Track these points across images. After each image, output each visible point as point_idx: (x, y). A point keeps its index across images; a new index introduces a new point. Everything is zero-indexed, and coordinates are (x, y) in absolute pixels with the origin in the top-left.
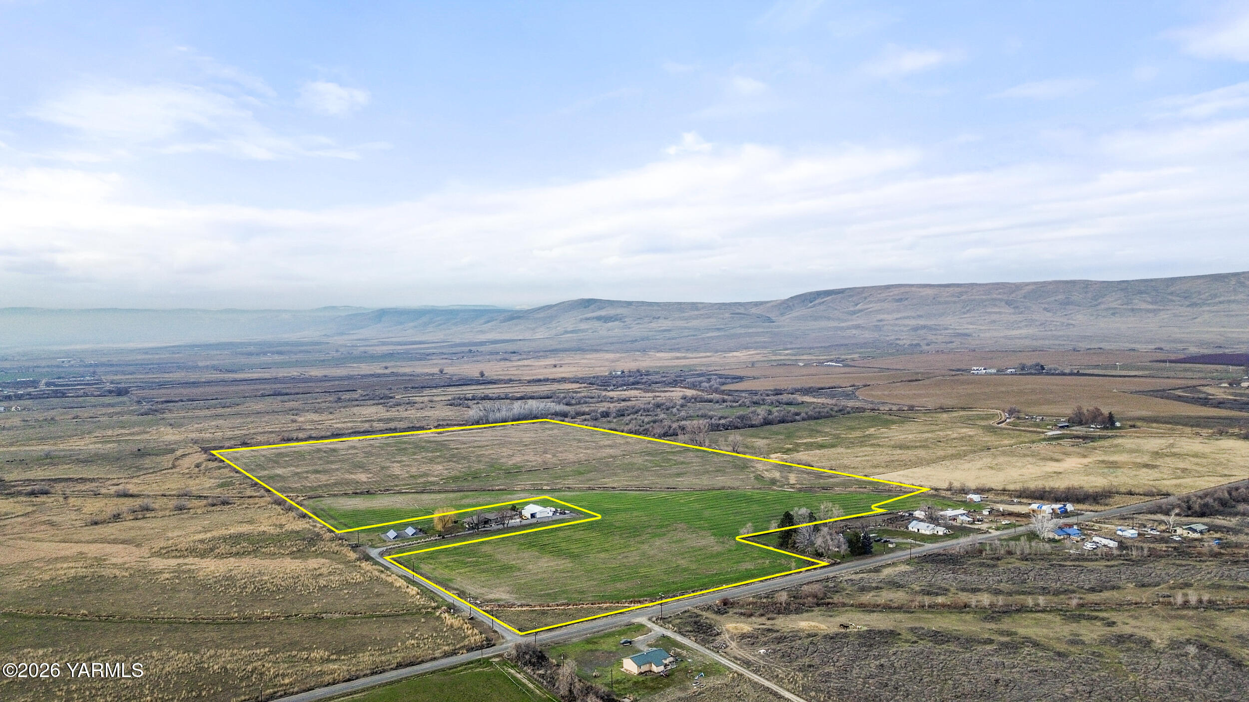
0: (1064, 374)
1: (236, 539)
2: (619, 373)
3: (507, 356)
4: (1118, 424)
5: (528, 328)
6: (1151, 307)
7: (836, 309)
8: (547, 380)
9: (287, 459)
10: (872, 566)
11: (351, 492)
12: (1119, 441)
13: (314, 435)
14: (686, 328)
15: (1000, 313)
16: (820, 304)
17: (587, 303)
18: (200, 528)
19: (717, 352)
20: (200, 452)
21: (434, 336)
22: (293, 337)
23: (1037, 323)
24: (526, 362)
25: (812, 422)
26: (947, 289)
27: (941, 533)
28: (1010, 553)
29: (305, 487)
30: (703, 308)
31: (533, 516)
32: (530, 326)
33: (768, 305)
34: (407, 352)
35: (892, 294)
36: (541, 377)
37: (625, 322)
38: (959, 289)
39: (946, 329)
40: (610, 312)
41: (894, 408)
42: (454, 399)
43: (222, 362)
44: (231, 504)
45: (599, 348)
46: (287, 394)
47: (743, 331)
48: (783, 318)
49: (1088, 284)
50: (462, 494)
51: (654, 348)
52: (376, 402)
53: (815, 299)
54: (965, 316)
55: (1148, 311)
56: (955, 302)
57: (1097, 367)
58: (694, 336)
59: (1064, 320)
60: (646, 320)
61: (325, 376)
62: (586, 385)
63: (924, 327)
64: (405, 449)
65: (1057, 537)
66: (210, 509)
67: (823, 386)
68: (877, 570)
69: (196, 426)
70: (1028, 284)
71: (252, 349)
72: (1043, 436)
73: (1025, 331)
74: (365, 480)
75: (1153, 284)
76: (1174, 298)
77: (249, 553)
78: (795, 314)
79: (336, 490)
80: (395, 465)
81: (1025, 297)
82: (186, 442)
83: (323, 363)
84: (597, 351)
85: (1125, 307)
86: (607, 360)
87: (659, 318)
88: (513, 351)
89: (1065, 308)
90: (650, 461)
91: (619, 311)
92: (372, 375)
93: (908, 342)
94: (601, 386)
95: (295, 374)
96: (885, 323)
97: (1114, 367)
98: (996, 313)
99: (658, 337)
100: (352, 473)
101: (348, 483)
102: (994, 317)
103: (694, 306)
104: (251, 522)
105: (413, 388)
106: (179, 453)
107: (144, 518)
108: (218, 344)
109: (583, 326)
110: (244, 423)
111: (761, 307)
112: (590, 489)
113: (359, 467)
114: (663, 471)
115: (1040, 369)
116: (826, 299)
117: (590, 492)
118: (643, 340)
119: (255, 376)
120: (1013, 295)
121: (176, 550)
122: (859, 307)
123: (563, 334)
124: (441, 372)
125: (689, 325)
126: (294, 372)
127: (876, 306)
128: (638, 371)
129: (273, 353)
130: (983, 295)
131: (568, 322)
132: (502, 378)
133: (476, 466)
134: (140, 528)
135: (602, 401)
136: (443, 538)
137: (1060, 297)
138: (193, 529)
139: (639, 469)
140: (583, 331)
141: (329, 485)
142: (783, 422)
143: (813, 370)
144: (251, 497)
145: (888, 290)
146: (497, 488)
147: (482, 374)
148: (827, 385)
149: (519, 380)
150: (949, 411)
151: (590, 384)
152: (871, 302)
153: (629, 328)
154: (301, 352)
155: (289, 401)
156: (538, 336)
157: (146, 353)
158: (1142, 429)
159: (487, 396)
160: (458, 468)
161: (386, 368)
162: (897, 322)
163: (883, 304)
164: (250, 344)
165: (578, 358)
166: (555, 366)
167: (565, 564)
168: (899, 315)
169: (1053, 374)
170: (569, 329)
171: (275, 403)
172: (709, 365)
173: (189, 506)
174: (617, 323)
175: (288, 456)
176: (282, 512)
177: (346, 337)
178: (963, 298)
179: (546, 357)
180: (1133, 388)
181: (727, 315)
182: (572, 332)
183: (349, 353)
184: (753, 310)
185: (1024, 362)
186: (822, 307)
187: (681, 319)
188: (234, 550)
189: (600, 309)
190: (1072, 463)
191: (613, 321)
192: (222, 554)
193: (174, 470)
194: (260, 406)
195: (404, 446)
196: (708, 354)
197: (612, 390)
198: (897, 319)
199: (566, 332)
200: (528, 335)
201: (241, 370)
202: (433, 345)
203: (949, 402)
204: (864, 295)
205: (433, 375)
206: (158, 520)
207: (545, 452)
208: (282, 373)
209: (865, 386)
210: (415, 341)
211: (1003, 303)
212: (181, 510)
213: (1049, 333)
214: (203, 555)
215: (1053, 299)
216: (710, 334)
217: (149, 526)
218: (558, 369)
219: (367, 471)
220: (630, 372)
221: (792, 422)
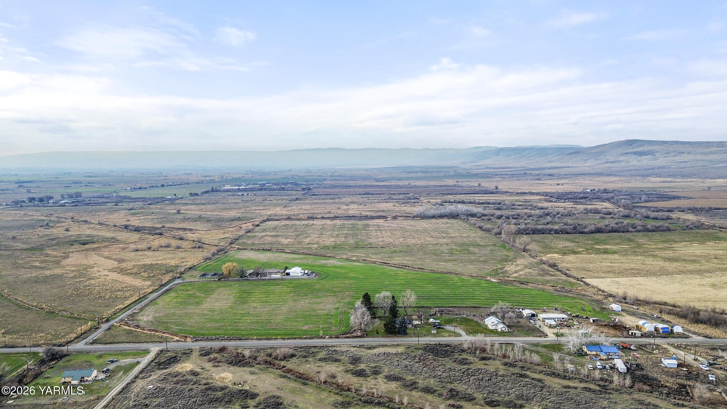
27: (500, 330)
31: (287, 274)
37: (655, 155)
40: (646, 149)
60: (673, 154)
65: (588, 352)
87: (684, 153)
88: (549, 174)
91: (653, 148)
109: (621, 158)
118: (655, 168)
123: (604, 164)
124: (479, 185)
147: (497, 188)
153: (656, 160)
157: (367, 171)
170: (609, 160)
174: (649, 156)
189: (640, 146)
191: (647, 155)
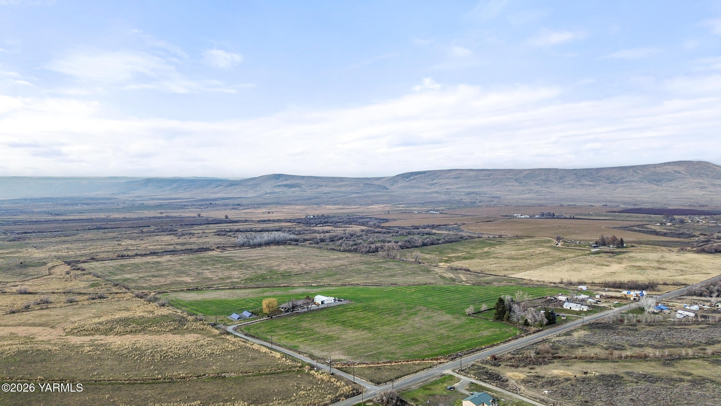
0: (567, 218)
1: (125, 322)
2: (312, 217)
3: (235, 207)
4: (625, 245)
5: (243, 191)
6: (591, 183)
7: (422, 182)
8: (269, 221)
9: (129, 268)
10: (564, 331)
11: (185, 289)
12: (631, 254)
13: (138, 253)
14: (339, 192)
15: (513, 186)
16: (413, 179)
17: (278, 177)
18: (92, 315)
19: (361, 205)
20: (64, 264)
21: (184, 195)
22: (92, 194)
23: (534, 191)
24: (249, 211)
25: (449, 244)
26: (482, 172)
27: (585, 310)
28: (639, 321)
29: (152, 286)
30: (346, 181)
31: (322, 303)
32: (244, 190)
33: (384, 179)
34: (169, 204)
35: (452, 174)
36: (266, 219)
37: (302, 188)
38: (489, 172)
39: (485, 194)
40: (292, 182)
41: (491, 236)
42: (218, 231)
43: (48, 209)
44: (105, 298)
45: (290, 203)
46: (105, 228)
47: (372, 194)
48: (393, 187)
49: (557, 171)
50: (260, 289)
51: (324, 203)
52: (167, 233)
53: (410, 176)
54: (494, 187)
55: (590, 185)
56: (487, 180)
57: (581, 214)
58: (344, 196)
59: (547, 190)
61: (125, 218)
62: (295, 223)
63: (473, 193)
64: (205, 261)
65: (656, 311)
66: (92, 301)
67: (440, 224)
68: (568, 334)
69: (53, 248)
70: (525, 170)
71: (66, 201)
72: (588, 252)
73: (529, 196)
74: (190, 281)
75: (590, 171)
76: (602, 179)
77: (140, 331)
78: (399, 185)
79: (174, 288)
80: (205, 271)
81: (524, 177)
82: (52, 258)
83: (118, 210)
84: (291, 204)
85: (578, 183)
86: (298, 209)
87: (322, 186)
88: (237, 204)
89: (546, 184)
90: (370, 268)
91: (298, 181)
92: (154, 217)
93: (469, 201)
94: (305, 224)
95: (103, 216)
96: (451, 190)
97: (591, 215)
98: (510, 185)
99: (323, 197)
100: (180, 277)
101: (180, 283)
102: (510, 188)
103: (342, 179)
104: (127, 310)
105: (186, 225)
106: (50, 265)
107: (47, 308)
108: (42, 199)
109: (276, 190)
110: (86, 246)
111: (380, 181)
112: (342, 285)
113: (183, 273)
114: (380, 274)
115: (552, 216)
116: (415, 177)
117: (343, 287)
118: (314, 198)
119: (77, 217)
120: (518, 176)
121: (84, 330)
122: (434, 181)
123: (264, 195)
124: (199, 216)
125: (340, 190)
126: (102, 215)
127: (446, 181)
128: (323, 216)
129: (82, 204)
130: (502, 176)
131: (267, 188)
132: (240, 219)
133: (260, 272)
134: (49, 315)
135: (313, 233)
136: (272, 318)
137: (543, 177)
138: (88, 315)
139: (364, 273)
140: (276, 193)
141: (167, 284)
142: (433, 244)
143: (424, 216)
144: (117, 293)
145: (450, 172)
146: (282, 285)
147: (227, 217)
148: (442, 224)
149: (252, 221)
150: (523, 238)
151: (298, 223)
152: (441, 179)
153: (305, 191)
154: (100, 203)
155: (108, 232)
156: (249, 195)
158: (638, 248)
159: (239, 230)
160: (249, 273)
161: (162, 213)
162: (457, 190)
163: (448, 180)
164: (64, 199)
165: (279, 208)
166: (269, 213)
167: (365, 334)
168: (458, 186)
169: (561, 218)
170: (268, 192)
171: (100, 234)
172: (362, 213)
173: (77, 300)
174: (297, 188)
175: (128, 266)
176: (145, 303)
177: (127, 195)
178: (491, 177)
179: (260, 207)
180: (611, 226)
181: (362, 185)
182: (270, 193)
183: (132, 204)
184: (375, 183)
185: (543, 211)
186: (414, 181)
187: (335, 186)
188: (128, 329)
189: (287, 180)
190: (615, 267)
191: (295, 187)
192: (120, 332)
193: (51, 276)
194: (90, 235)
195: (204, 260)
196: (357, 207)
197: (314, 227)
198: (457, 188)
199: (267, 193)
200: (243, 195)
201: (65, 214)
202: (185, 200)
203: (519, 233)
204: (437, 175)
205: (194, 217)
206: (58, 309)
207: (300, 263)
208: (94, 216)
209: (463, 224)
210: (172, 198)
211: (513, 180)
212: (71, 302)
213: (543, 197)
214: (106, 333)
215: (539, 178)
216: (353, 196)
217: (54, 314)
218: (271, 215)
219: (188, 275)
220: (318, 216)
221: (437, 244)
